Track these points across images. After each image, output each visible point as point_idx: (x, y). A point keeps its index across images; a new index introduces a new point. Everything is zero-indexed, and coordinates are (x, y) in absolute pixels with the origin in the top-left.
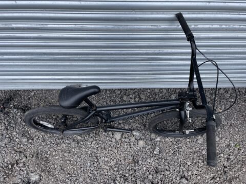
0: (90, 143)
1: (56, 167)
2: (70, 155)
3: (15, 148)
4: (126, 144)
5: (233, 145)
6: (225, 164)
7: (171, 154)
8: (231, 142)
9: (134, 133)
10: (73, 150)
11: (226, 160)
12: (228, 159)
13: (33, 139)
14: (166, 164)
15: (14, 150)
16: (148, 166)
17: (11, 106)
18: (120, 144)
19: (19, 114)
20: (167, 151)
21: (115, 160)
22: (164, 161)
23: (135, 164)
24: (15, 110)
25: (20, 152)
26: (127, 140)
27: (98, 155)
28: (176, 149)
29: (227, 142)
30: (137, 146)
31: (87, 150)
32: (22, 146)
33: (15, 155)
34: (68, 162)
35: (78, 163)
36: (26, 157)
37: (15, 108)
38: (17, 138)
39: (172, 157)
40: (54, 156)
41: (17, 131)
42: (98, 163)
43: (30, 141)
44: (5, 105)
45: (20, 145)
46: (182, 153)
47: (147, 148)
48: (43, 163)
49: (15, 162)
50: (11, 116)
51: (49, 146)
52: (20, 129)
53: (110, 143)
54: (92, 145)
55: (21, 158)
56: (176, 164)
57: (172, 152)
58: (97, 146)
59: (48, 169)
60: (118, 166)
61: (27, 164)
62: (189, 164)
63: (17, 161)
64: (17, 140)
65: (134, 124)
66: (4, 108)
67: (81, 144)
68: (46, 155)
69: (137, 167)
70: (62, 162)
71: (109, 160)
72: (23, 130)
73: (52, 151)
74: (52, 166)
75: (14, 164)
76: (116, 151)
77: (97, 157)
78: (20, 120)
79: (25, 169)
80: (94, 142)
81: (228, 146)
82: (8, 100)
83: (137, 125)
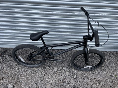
0: (41, 72)
1: (22, 82)
2: (30, 77)
3: (3, 72)
4: (59, 73)
5: (113, 75)
6: (111, 85)
7: (82, 79)
8: (112, 74)
9: (64, 68)
10: (32, 75)
11: (111, 82)
12: (112, 82)
13: (13, 69)
14: (80, 83)
15: (3, 73)
16: (70, 84)
17: (6, 54)
18: (57, 73)
19: (8, 57)
20: (80, 77)
21: (53, 81)
22: (79, 82)
23: (64, 83)
24: (7, 56)
25: (5, 74)
26: (60, 72)
27: (45, 78)
28: (85, 77)
29: (110, 74)
30: (65, 74)
31: (39, 75)
32: (7, 71)
33: (3, 75)
34: (29, 80)
35: (34, 81)
36: (8, 77)
37: (7, 55)
38: (5, 67)
39: (83, 80)
40: (22, 77)
41: (6, 64)
42: (44, 82)
43: (12, 69)
44: (2, 54)
45: (6, 71)
46: (88, 78)
47: (70, 76)
48: (16, 79)
49: (2, 78)
50: (5, 58)
51: (20, 72)
52: (8, 64)
53: (51, 72)
54: (42, 73)
55: (5, 77)
56: (85, 84)
57: (83, 78)
58: (45, 73)
59: (18, 83)
60: (55, 83)
61: (8, 80)
62: (92, 84)
63: (3, 78)
64: (5, 68)
65: (64, 64)
66: (2, 55)
67: (37, 72)
68: (18, 76)
69: (65, 85)
70: (26, 80)
71: (50, 80)
72: (9, 64)
73: (21, 75)
74: (21, 82)
75: (1, 79)
76: (54, 77)
77: (44, 79)
78: (8, 60)
79: (6, 82)
80: (43, 71)
81: (111, 76)
82: (5, 51)
83: (65, 65)
